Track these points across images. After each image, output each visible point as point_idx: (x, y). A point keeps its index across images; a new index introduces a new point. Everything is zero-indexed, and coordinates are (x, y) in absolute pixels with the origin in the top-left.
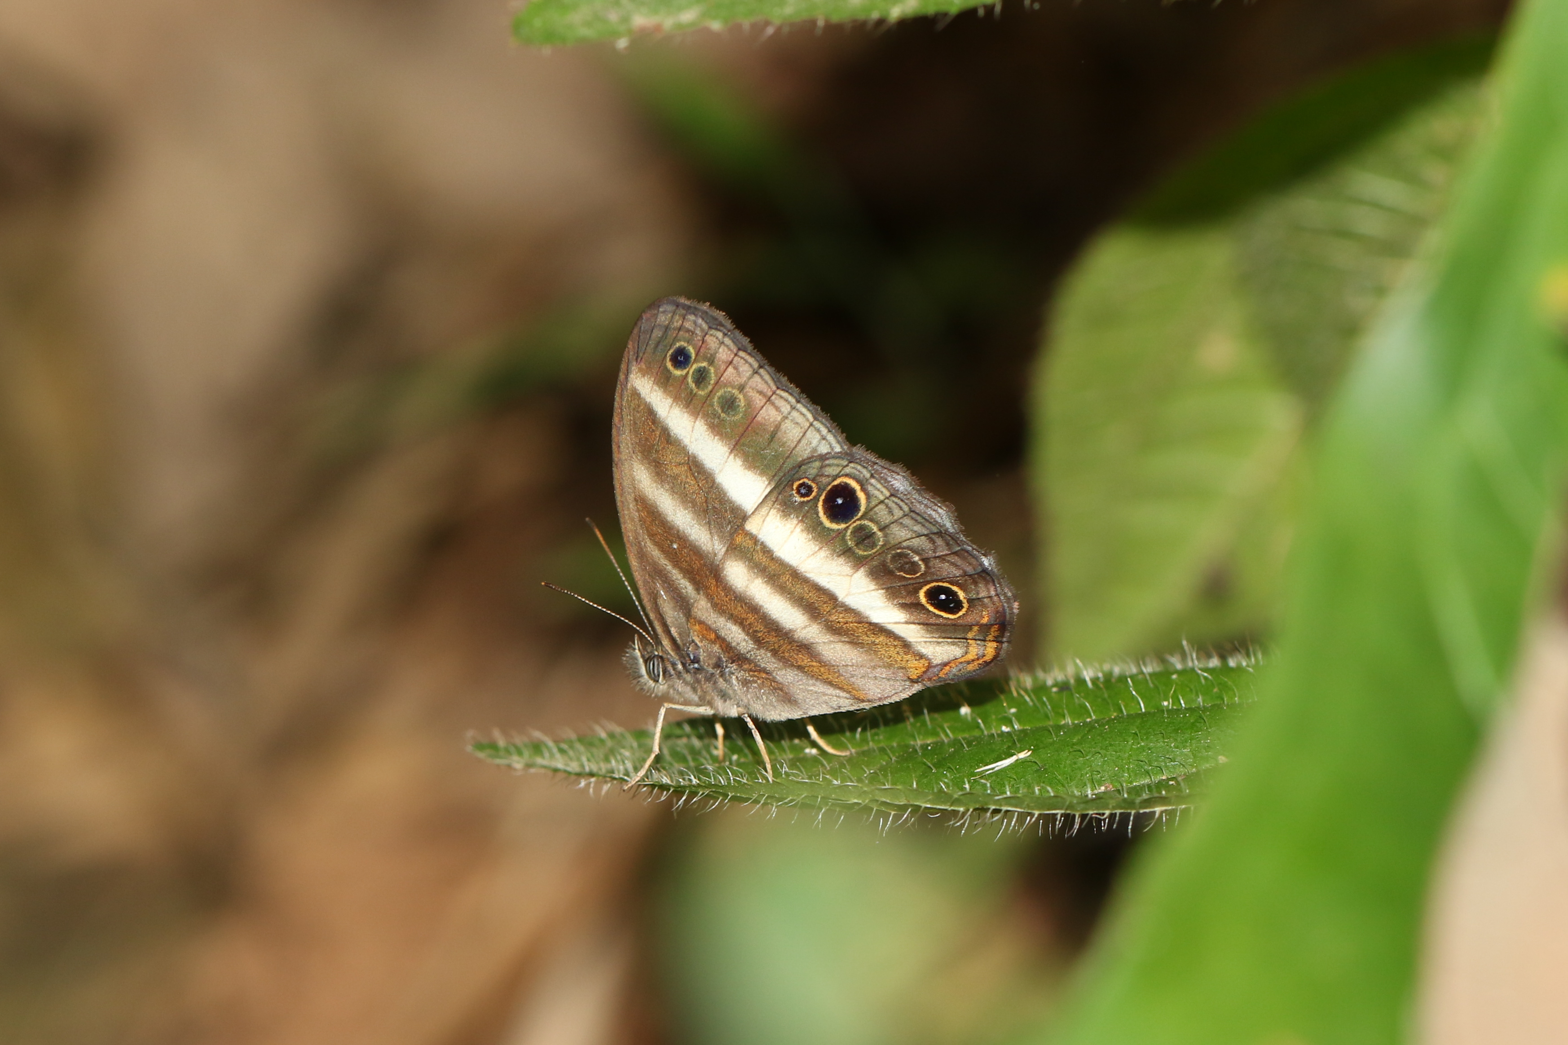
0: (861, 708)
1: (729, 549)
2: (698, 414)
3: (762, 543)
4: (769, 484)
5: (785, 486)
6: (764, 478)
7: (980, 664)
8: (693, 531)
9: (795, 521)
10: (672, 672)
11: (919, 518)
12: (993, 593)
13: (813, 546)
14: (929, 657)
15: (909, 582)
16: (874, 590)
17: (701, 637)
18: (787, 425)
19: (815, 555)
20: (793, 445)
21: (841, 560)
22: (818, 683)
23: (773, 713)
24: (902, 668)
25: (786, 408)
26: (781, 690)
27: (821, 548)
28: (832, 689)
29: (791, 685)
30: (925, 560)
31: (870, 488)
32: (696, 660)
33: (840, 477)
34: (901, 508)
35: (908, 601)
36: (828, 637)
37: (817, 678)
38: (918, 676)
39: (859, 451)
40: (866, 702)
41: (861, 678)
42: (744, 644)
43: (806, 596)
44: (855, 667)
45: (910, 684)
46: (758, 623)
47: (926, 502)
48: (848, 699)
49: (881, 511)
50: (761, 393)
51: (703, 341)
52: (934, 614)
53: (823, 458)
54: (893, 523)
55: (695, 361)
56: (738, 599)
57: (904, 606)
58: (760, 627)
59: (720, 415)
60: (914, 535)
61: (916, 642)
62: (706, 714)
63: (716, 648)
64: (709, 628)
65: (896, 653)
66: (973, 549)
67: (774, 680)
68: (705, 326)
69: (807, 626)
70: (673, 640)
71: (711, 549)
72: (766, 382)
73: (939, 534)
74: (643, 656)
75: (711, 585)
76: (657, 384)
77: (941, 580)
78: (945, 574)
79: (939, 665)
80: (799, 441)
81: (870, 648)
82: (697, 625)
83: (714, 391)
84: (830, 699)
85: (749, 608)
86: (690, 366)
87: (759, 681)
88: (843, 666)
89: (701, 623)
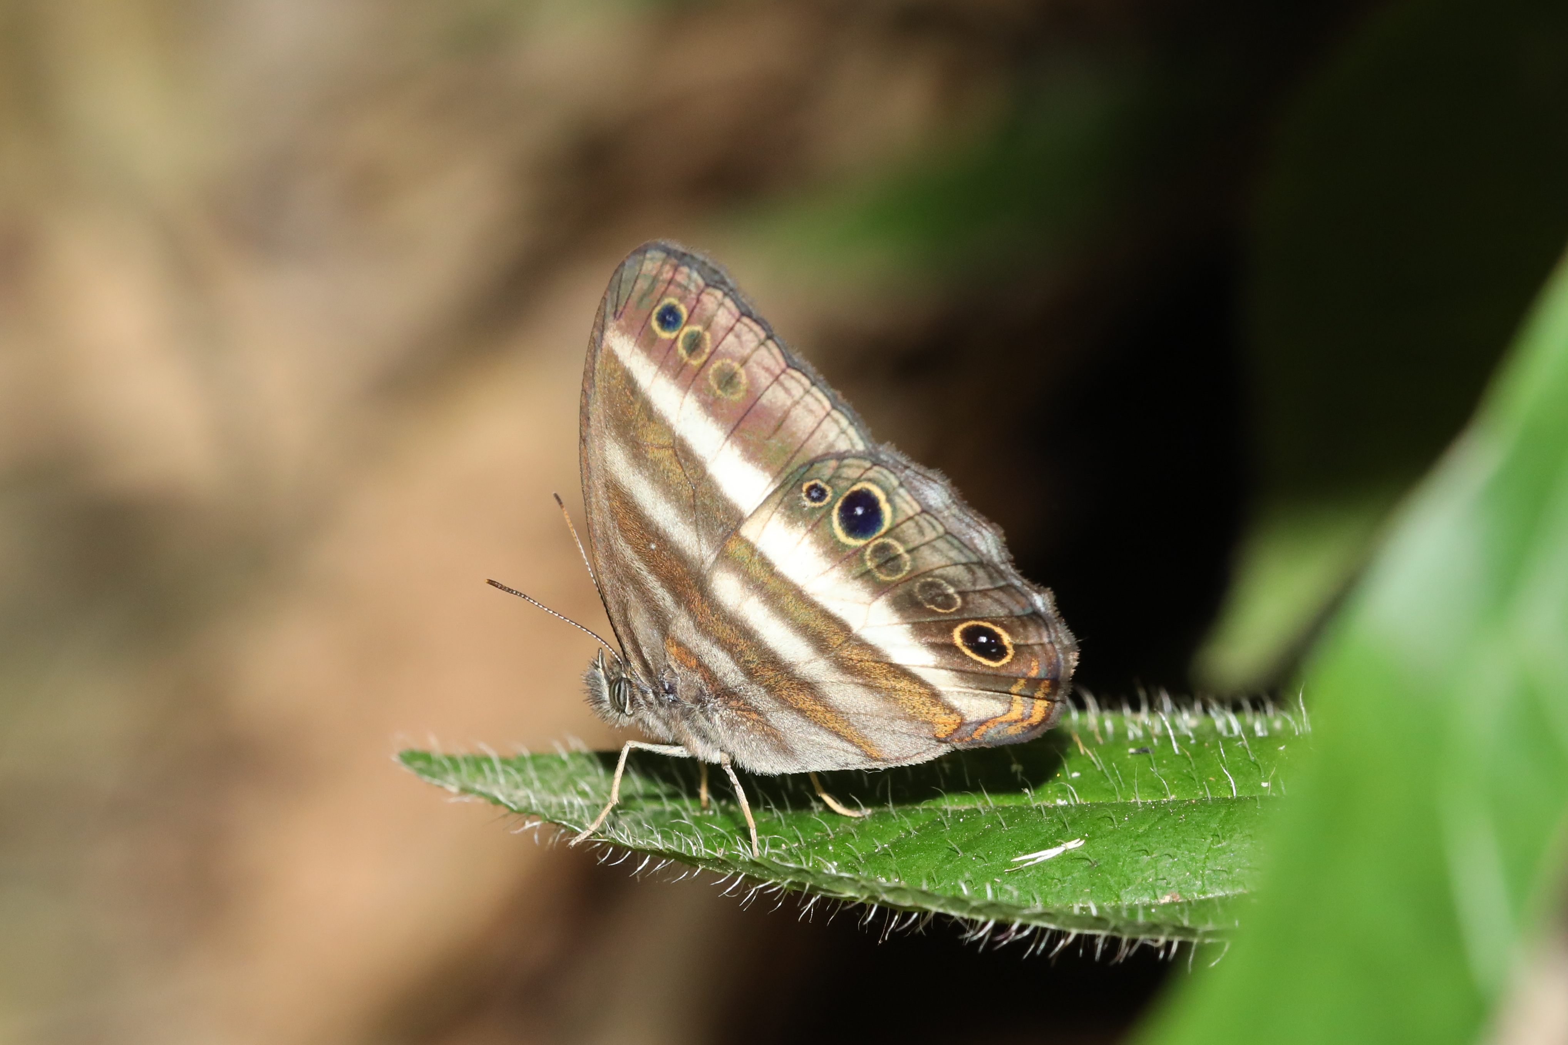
0: (873, 767)
1: (720, 557)
2: (689, 388)
3: (761, 554)
4: (773, 481)
5: (793, 487)
6: (767, 474)
7: (1024, 727)
8: (676, 530)
9: (803, 530)
10: (642, 701)
11: (956, 542)
12: (1046, 640)
13: (824, 563)
14: (962, 711)
15: (942, 618)
16: (897, 624)
17: (678, 662)
18: (798, 412)
19: (826, 574)
20: (804, 437)
21: (858, 584)
22: (821, 732)
23: (764, 764)
24: (928, 723)
25: (797, 392)
26: (776, 736)
27: (833, 567)
28: (839, 741)
29: (788, 732)
30: (963, 594)
31: (897, 500)
32: (671, 690)
33: (861, 481)
34: (934, 527)
35: (939, 640)
36: (837, 676)
37: (821, 726)
38: (947, 735)
39: (887, 452)
40: (880, 761)
41: (875, 730)
42: (733, 675)
43: (812, 624)
44: (869, 716)
45: (936, 744)
46: (750, 651)
47: (967, 520)
48: (857, 755)
49: (909, 529)
50: (767, 370)
51: (698, 301)
52: (971, 659)
53: (841, 457)
54: (923, 545)
55: (688, 322)
56: (728, 620)
57: (933, 646)
58: (750, 656)
59: (716, 392)
60: (949, 563)
61: (948, 692)
62: (681, 756)
63: (697, 678)
64: (689, 652)
65: (921, 704)
66: (1023, 584)
67: (767, 723)
68: (701, 282)
69: (812, 660)
70: (645, 664)
71: (697, 554)
72: (774, 357)
73: (981, 564)
74: (607, 677)
75: (694, 599)
76: (639, 347)
77: (982, 619)
78: (986, 613)
79: (974, 722)
80: (813, 433)
81: (889, 695)
82: (675, 647)
83: (709, 361)
84: (836, 753)
85: (740, 632)
86: (680, 328)
87: (748, 723)
88: (854, 713)
89: (679, 644)
